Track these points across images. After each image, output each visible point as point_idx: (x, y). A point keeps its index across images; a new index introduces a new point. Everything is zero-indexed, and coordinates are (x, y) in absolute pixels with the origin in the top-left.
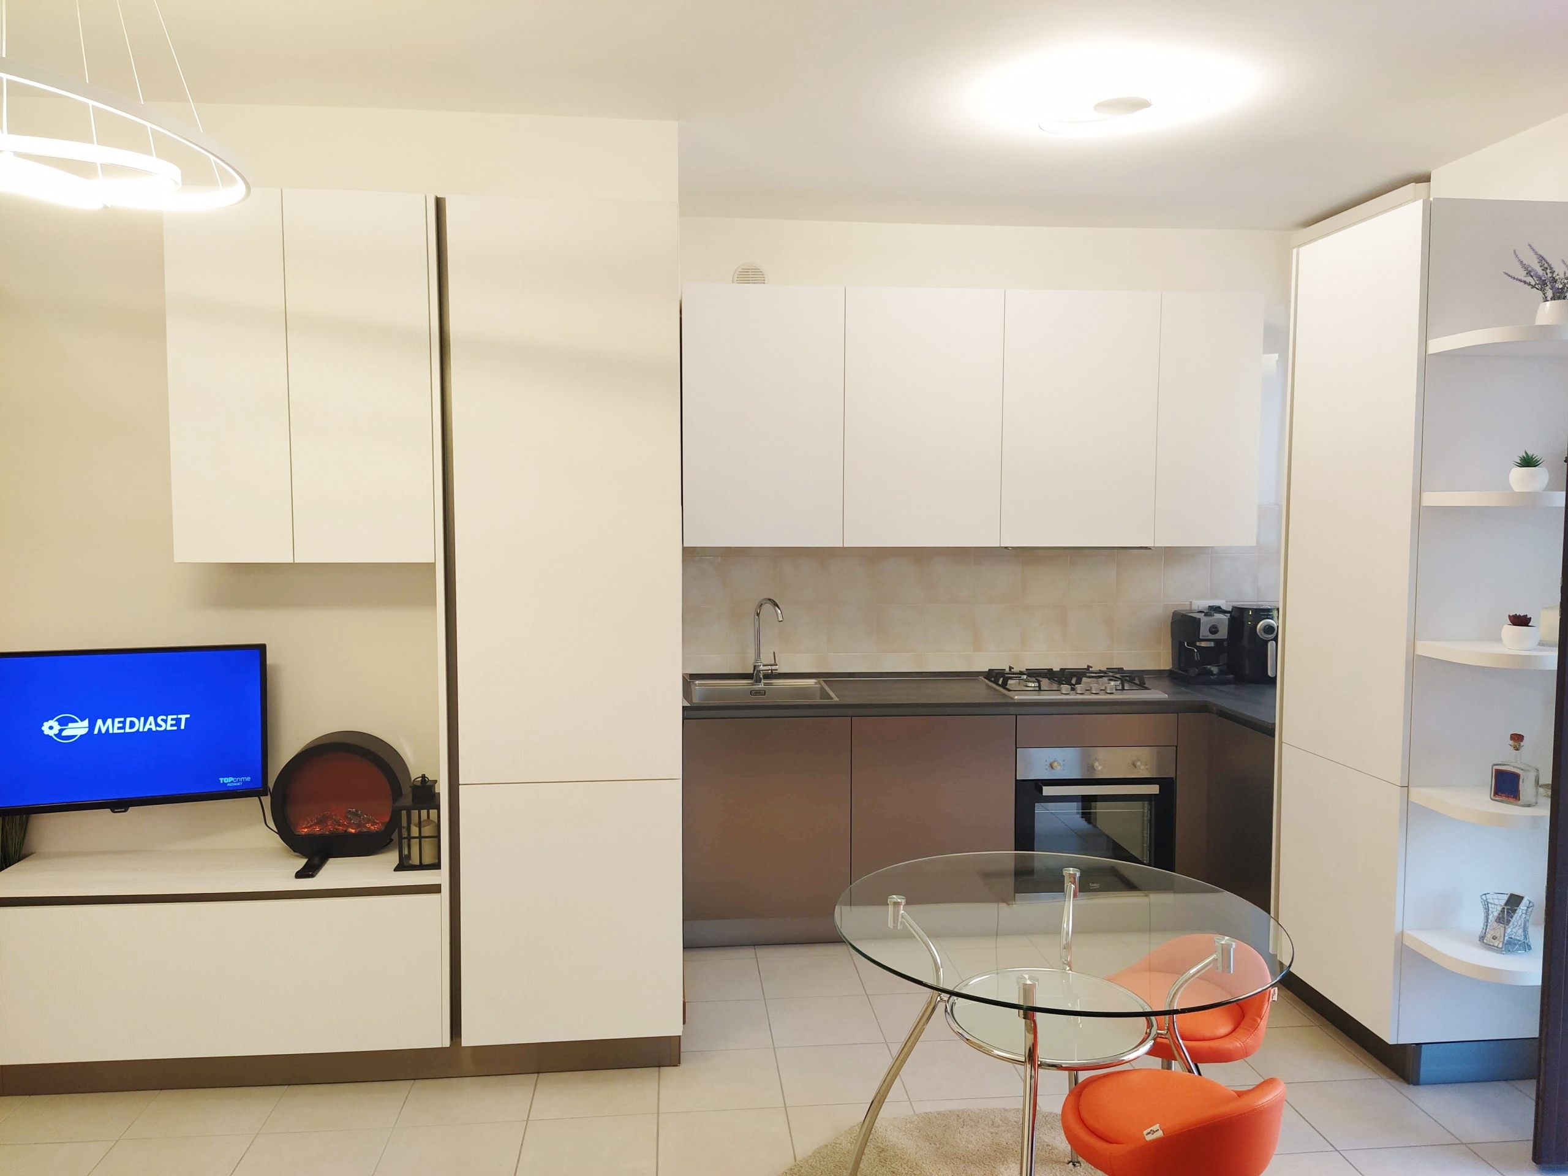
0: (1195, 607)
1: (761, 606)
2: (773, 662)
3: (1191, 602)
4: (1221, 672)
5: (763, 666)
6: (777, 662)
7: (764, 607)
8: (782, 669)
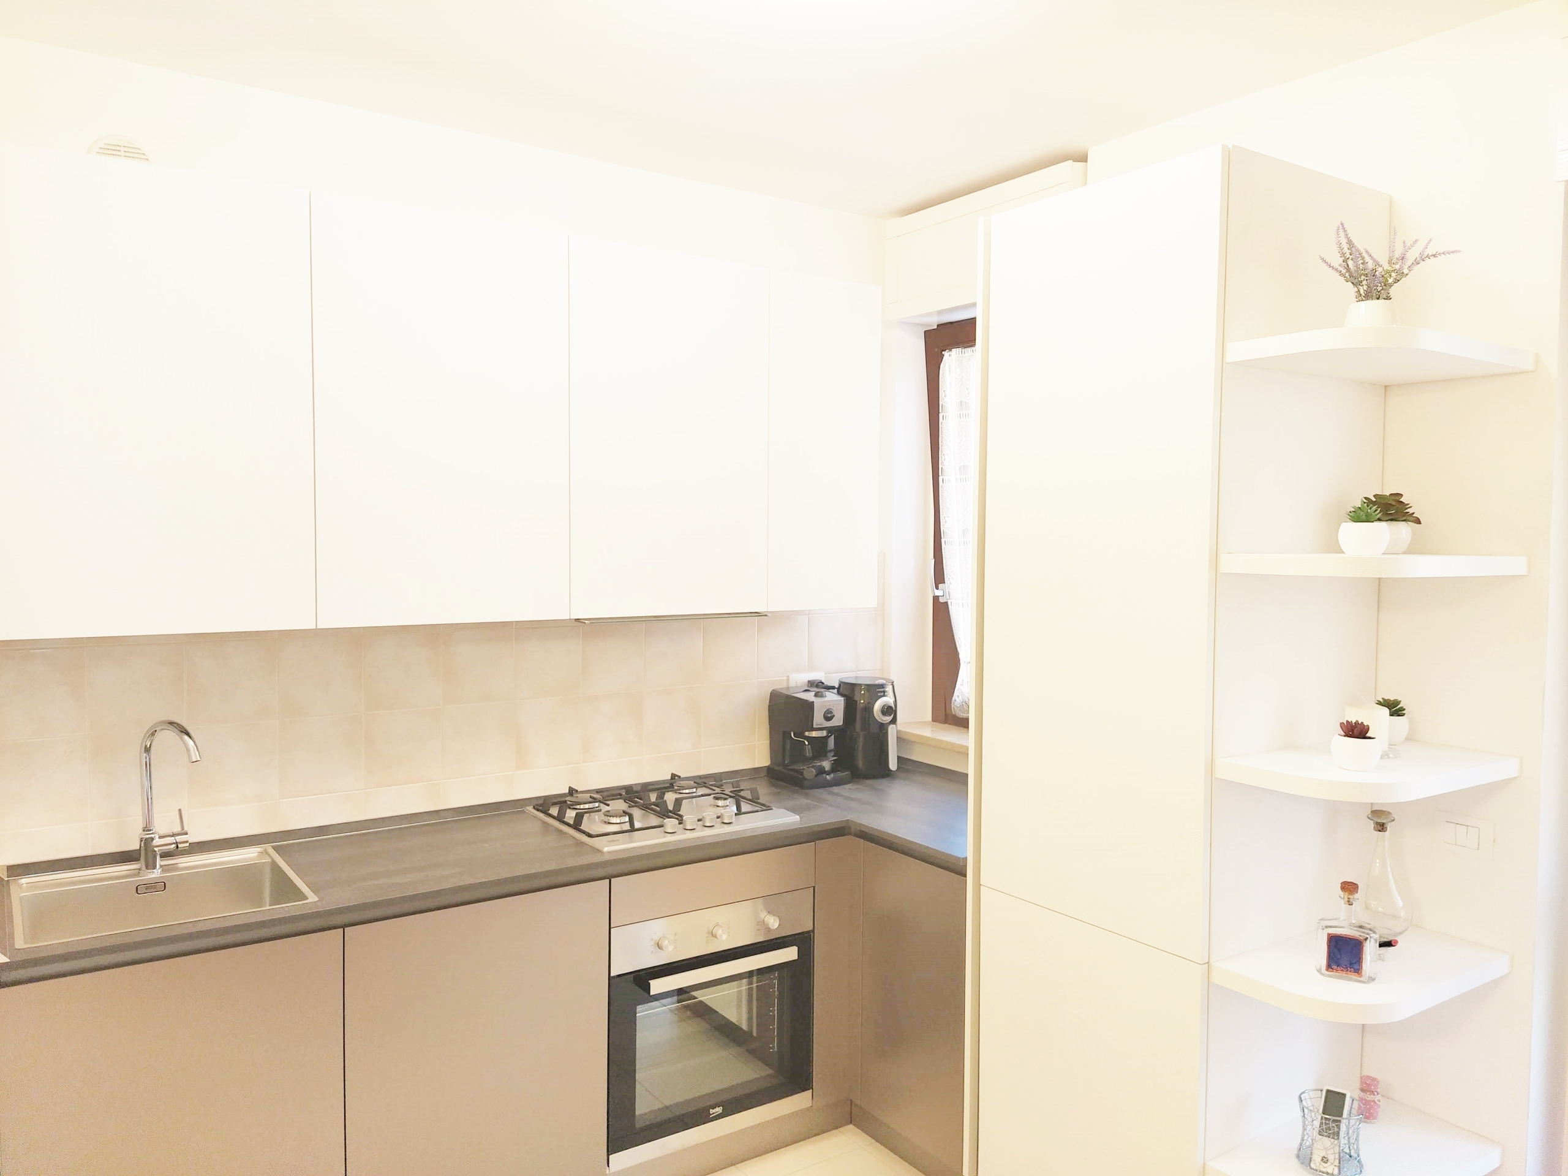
0: (792, 684)
1: (153, 734)
2: (178, 829)
3: (788, 677)
4: (833, 770)
5: (160, 837)
6: (186, 829)
7: (159, 736)
8: (196, 835)
